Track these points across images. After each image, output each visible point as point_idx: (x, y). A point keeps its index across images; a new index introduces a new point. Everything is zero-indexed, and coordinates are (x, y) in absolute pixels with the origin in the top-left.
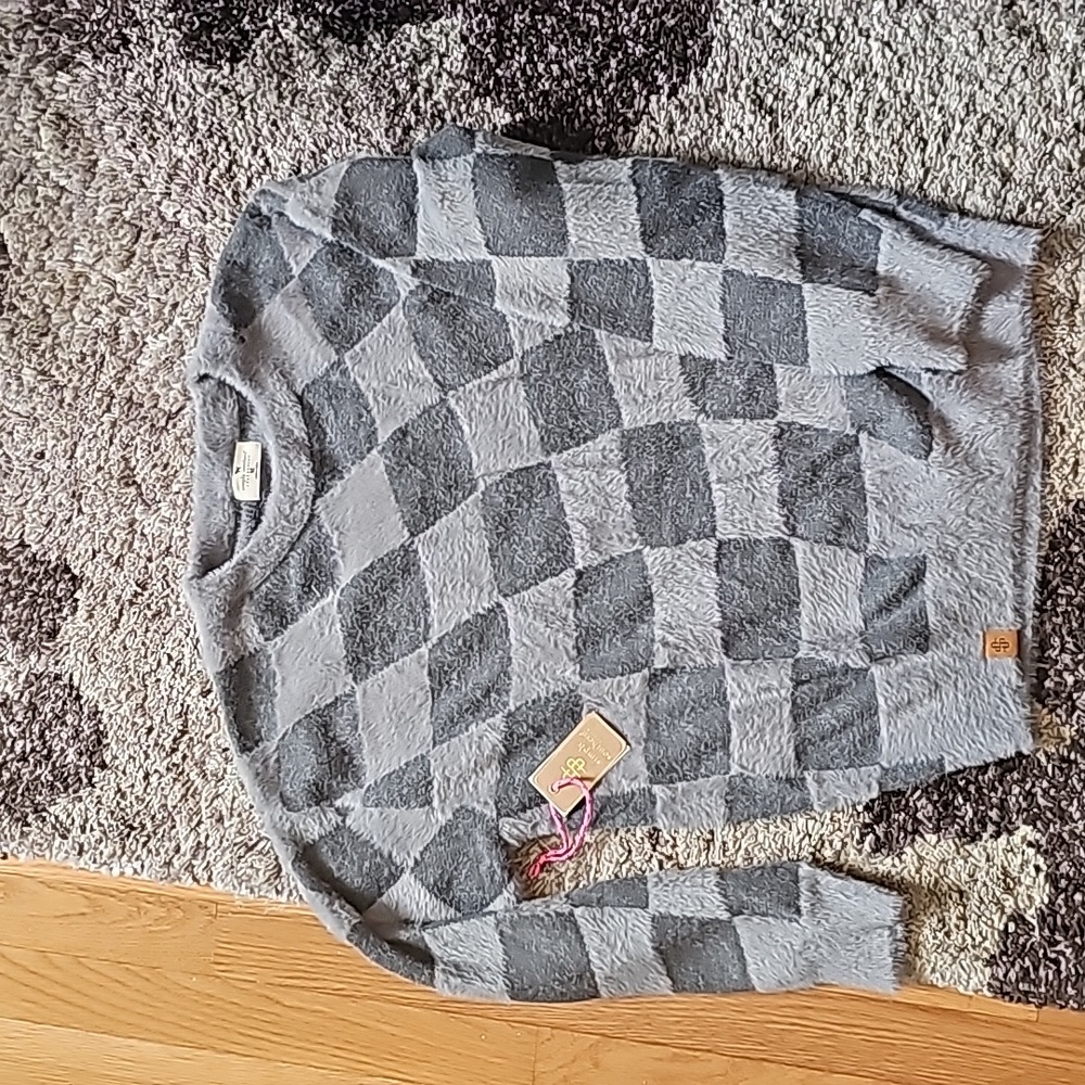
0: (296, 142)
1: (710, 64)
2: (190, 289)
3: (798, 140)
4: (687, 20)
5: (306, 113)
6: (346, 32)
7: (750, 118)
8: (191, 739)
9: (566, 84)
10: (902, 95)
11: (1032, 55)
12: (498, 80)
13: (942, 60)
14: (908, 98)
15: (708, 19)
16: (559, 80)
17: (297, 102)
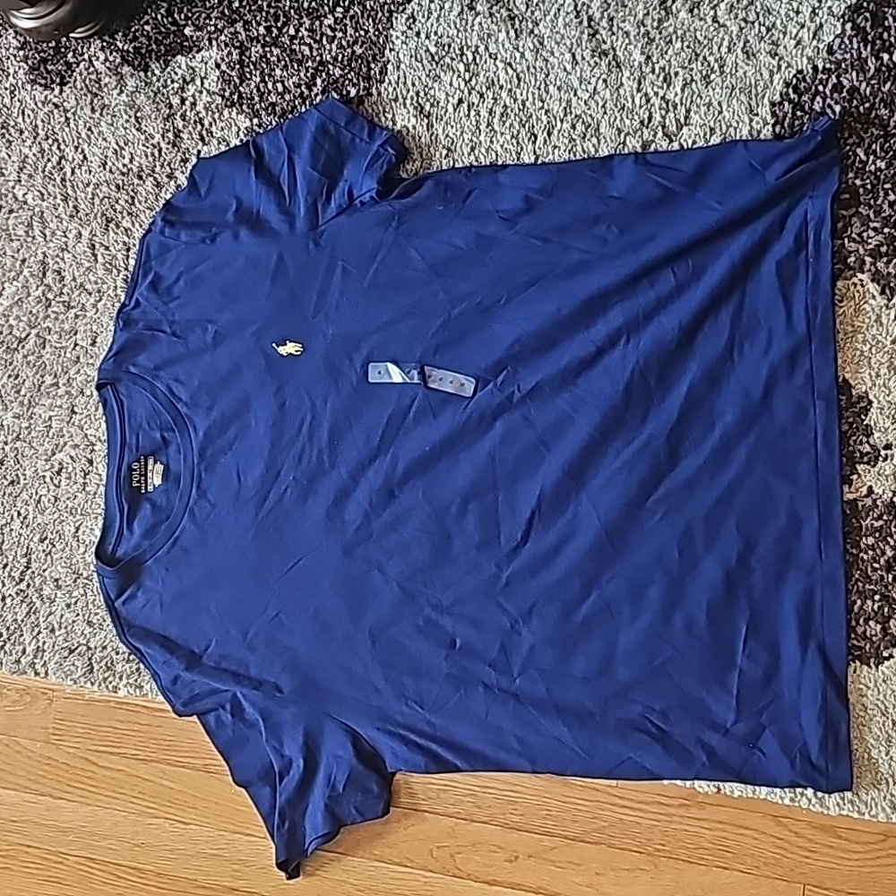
0: (104, 143)
1: (387, 81)
2: (34, 249)
3: (447, 136)
4: (371, 49)
5: (110, 122)
6: (136, 63)
7: (413, 120)
8: (33, 572)
9: (287, 97)
10: (520, 102)
11: (609, 70)
12: (240, 96)
13: (547, 76)
14: (524, 105)
15: (385, 48)
16: (282, 95)
17: (104, 113)
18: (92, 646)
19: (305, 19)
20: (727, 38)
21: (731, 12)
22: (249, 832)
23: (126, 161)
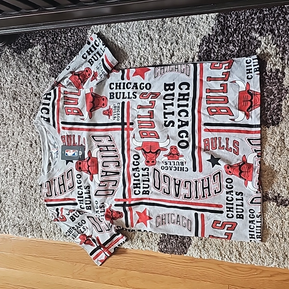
0: (11, 76)
4: (82, 41)
5: (12, 70)
6: (18, 52)
8: (2, 203)
9: (60, 58)
11: (149, 41)
12: (47, 59)
13: (132, 44)
17: (10, 67)
18: (20, 224)
19: (63, 34)
20: (182, 28)
21: (182, 20)
22: (68, 277)
23: (18, 81)
